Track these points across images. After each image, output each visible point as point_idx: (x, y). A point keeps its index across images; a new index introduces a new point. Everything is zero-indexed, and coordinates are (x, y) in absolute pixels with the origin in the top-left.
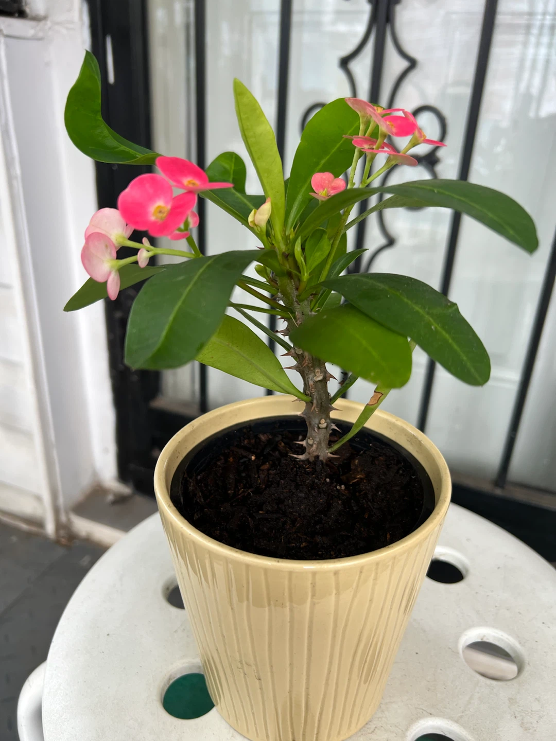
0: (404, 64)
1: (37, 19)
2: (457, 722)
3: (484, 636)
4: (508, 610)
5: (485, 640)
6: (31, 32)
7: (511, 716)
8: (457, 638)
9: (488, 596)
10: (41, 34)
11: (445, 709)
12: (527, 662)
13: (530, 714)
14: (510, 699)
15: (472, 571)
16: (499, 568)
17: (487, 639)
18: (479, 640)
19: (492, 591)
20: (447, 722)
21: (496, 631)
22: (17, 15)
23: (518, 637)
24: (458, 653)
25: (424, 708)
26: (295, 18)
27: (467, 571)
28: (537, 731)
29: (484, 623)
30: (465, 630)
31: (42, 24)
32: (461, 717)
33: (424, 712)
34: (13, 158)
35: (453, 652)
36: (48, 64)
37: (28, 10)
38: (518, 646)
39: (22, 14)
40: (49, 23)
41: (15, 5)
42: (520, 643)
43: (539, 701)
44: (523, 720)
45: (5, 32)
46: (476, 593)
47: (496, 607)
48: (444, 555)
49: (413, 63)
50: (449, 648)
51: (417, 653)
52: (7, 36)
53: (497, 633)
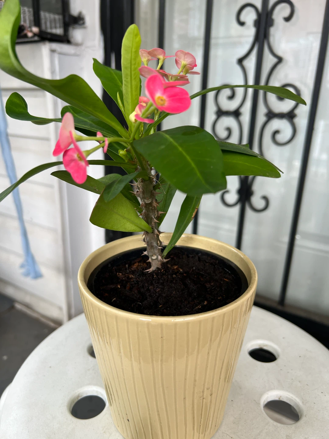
0: (275, 60)
1: (77, 45)
3: (281, 396)
4: (300, 382)
5: (281, 399)
6: (73, 52)
8: (261, 395)
9: (288, 372)
10: (78, 53)
12: (305, 415)
14: (287, 436)
15: (281, 356)
16: (300, 357)
17: (283, 399)
18: (277, 399)
19: (292, 370)
21: (289, 394)
22: (66, 42)
23: (303, 399)
24: (259, 404)
25: (228, 434)
26: (213, 41)
27: (279, 356)
29: (282, 388)
30: (268, 390)
31: (79, 47)
33: (228, 436)
35: (256, 403)
36: (81, 69)
37: (72, 40)
38: (301, 404)
39: (69, 42)
40: (83, 48)
41: (66, 38)
42: (303, 403)
45: (59, 51)
46: (281, 370)
47: (292, 379)
48: (266, 346)
49: (280, 60)
50: (254, 400)
51: (232, 401)
52: (60, 54)
53: (289, 396)
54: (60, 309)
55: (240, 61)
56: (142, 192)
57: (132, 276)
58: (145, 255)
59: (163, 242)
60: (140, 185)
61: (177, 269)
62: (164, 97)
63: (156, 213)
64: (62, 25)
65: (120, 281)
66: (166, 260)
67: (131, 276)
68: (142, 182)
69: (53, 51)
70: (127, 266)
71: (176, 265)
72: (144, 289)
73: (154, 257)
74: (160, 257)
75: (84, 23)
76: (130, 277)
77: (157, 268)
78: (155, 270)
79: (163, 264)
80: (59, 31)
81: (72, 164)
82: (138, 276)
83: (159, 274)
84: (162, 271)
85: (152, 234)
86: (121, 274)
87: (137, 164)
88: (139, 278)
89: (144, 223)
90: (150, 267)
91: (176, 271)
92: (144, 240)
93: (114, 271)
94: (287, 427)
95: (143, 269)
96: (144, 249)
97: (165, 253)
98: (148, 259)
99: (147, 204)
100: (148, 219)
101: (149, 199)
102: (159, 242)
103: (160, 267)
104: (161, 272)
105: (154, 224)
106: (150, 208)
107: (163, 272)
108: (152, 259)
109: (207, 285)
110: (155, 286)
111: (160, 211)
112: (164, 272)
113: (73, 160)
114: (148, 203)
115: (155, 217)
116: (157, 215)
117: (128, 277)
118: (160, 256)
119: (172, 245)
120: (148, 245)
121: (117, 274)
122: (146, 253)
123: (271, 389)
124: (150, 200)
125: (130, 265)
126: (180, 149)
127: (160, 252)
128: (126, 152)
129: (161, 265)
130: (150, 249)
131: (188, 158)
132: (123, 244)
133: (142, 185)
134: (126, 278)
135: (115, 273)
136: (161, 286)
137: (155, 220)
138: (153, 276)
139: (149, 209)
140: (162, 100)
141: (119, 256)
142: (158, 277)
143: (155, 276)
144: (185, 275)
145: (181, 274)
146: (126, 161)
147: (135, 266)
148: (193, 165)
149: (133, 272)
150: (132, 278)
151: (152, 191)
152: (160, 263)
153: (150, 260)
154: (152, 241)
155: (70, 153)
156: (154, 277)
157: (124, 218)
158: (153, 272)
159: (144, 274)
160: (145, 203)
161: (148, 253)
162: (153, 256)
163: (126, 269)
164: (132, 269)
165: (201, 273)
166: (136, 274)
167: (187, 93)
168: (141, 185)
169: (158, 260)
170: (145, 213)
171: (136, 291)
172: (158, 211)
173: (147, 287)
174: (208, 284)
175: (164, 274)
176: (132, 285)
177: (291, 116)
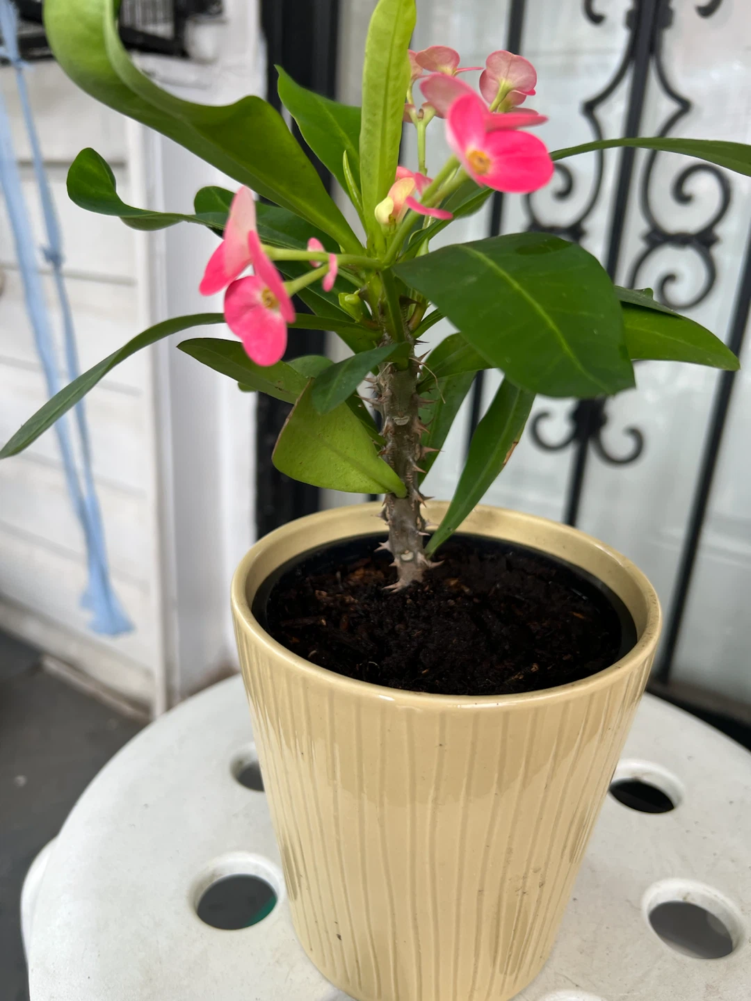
0: (674, 107)
1: (203, 62)
3: (688, 894)
4: (733, 861)
5: (690, 900)
6: (193, 78)
8: (643, 888)
9: (705, 838)
10: (206, 79)
11: (601, 983)
12: (747, 938)
14: (708, 987)
15: (686, 800)
16: (731, 802)
17: (693, 899)
18: (679, 899)
19: (713, 833)
21: (708, 887)
22: (177, 55)
23: (741, 900)
24: (639, 909)
25: (567, 976)
27: (680, 799)
29: (692, 875)
30: (659, 879)
31: (208, 68)
33: (568, 981)
35: (633, 906)
37: (192, 50)
38: (738, 913)
39: (184, 55)
40: (217, 68)
41: (176, 43)
42: (742, 910)
45: (160, 75)
46: (687, 831)
47: (715, 854)
48: (650, 774)
49: (685, 106)
50: (628, 901)
51: (575, 899)
52: (163, 81)
53: (709, 892)
54: (148, 674)
55: (590, 108)
56: (387, 399)
57: (352, 599)
58: (385, 551)
59: (428, 521)
60: (384, 380)
61: (456, 586)
62: (486, 154)
63: (417, 450)
64: (170, 14)
65: (322, 609)
66: (435, 565)
67: (350, 599)
68: (392, 372)
70: (338, 575)
71: (455, 577)
72: (383, 629)
73: (408, 557)
74: (420, 557)
75: (221, 13)
76: (347, 600)
77: (414, 582)
78: (410, 587)
79: (428, 573)
80: (163, 29)
81: (247, 316)
82: (366, 598)
83: (419, 595)
84: (427, 589)
85: (404, 501)
86: (324, 593)
87: (383, 328)
88: (368, 605)
89: (388, 474)
90: (395, 579)
91: (455, 591)
92: (384, 515)
93: (309, 585)
94: (707, 965)
95: (379, 584)
96: (383, 537)
97: (433, 546)
98: (393, 561)
99: (399, 426)
100: (398, 464)
101: (405, 414)
102: (419, 521)
103: (420, 579)
104: (423, 592)
105: (411, 477)
106: (405, 437)
107: (428, 591)
108: (402, 561)
109: (532, 627)
110: (410, 624)
111: (427, 446)
112: (432, 591)
113: (251, 306)
114: (401, 424)
115: (414, 460)
116: (419, 455)
117: (343, 601)
118: (422, 553)
119: (449, 529)
120: (393, 526)
121: (314, 592)
122: (385, 546)
123: (665, 876)
124: (406, 419)
125: (345, 574)
126: (516, 286)
127: (421, 544)
128: (358, 297)
129: (423, 575)
130: (397, 537)
131: (539, 308)
132: (329, 523)
133: (391, 379)
134: (338, 604)
135: (311, 590)
136: (423, 626)
137: (415, 466)
138: (405, 599)
139: (403, 439)
140: (481, 160)
141: (319, 552)
142: (415, 603)
143: (409, 601)
144: (476, 600)
145: (469, 598)
146: (358, 320)
147: (358, 576)
148: (551, 324)
149: (353, 591)
150: (352, 604)
151: (412, 397)
152: (420, 570)
153: (397, 562)
154: (404, 518)
155: (245, 288)
156: (405, 603)
157: (347, 459)
158: (405, 590)
159: (380, 596)
160: (395, 425)
161: (392, 545)
162: (404, 553)
163: (336, 583)
164: (351, 583)
165: (517, 596)
166: (361, 595)
167: (541, 146)
168: (387, 381)
169: (416, 564)
170: (392, 449)
171: (364, 635)
172: (421, 447)
173: (390, 627)
174: (535, 625)
175: (429, 598)
176: (353, 618)
177: (704, 240)
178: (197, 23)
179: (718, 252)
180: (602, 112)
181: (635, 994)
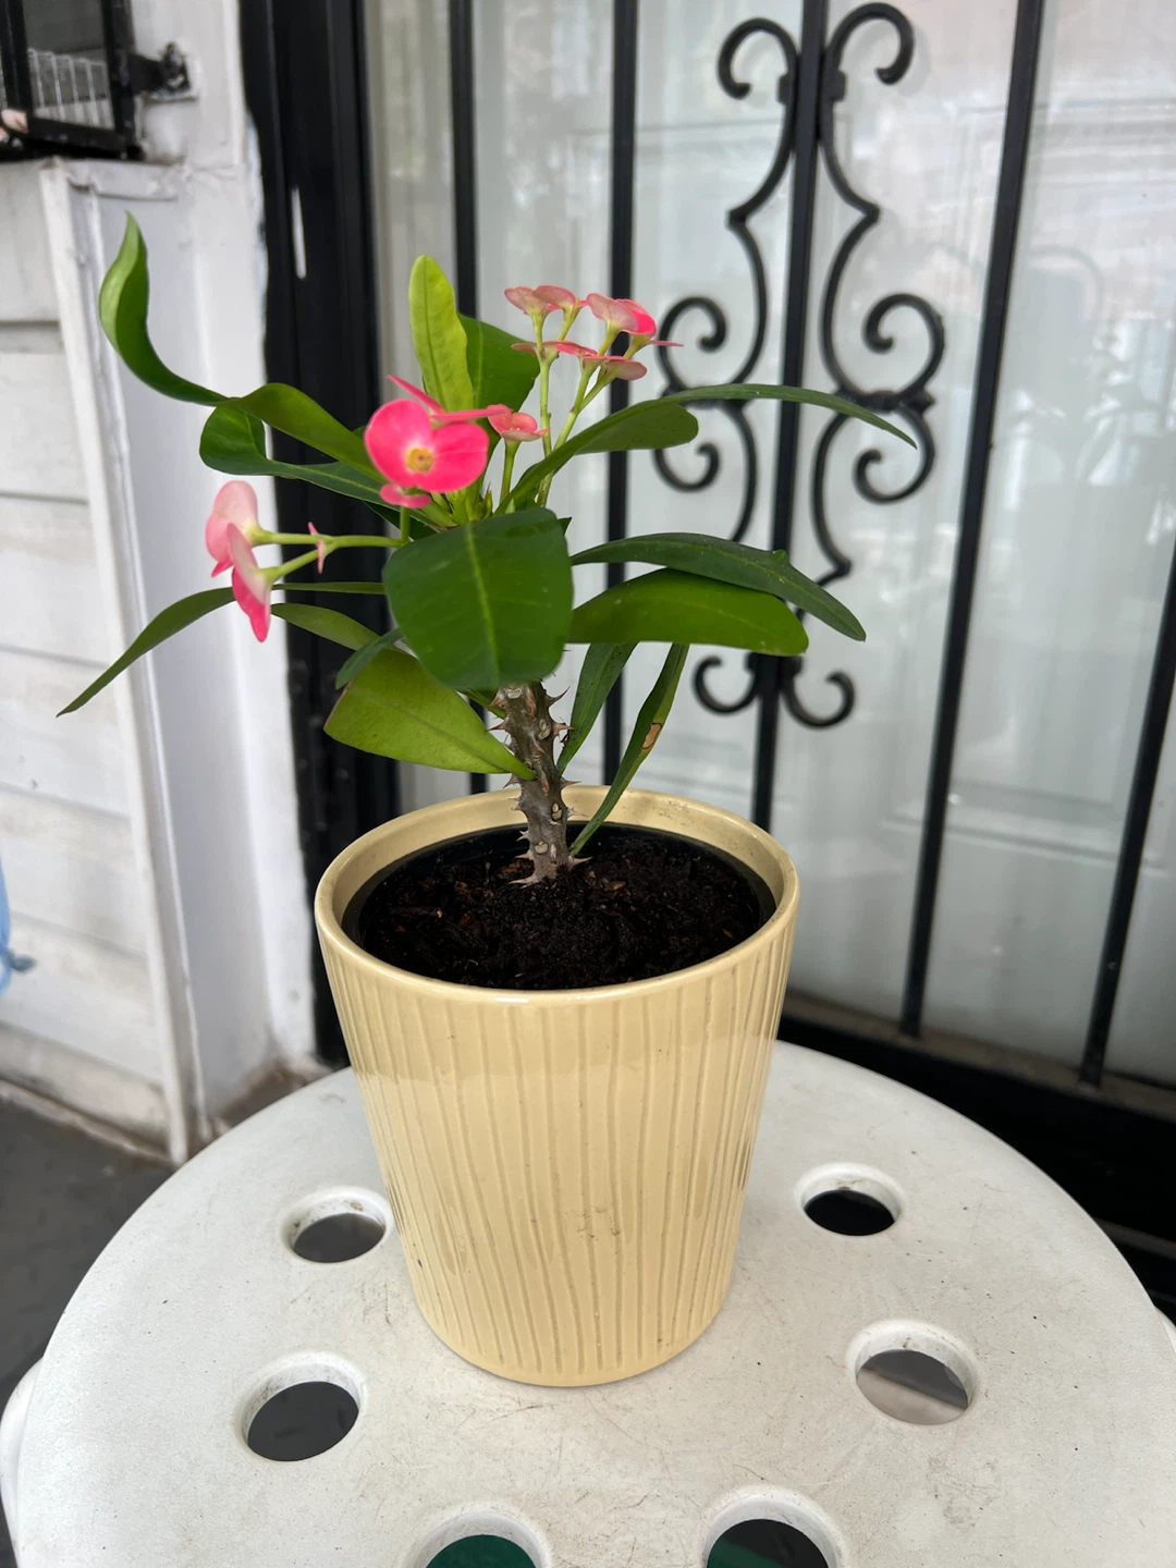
0: (855, 216)
1: (164, 162)
2: (812, 1497)
3: (910, 1339)
4: (965, 1288)
5: (910, 1347)
6: (151, 187)
7: (929, 1493)
8: (850, 1337)
9: (929, 1261)
10: (170, 191)
11: (793, 1471)
12: (983, 1390)
13: (968, 1492)
14: (932, 1461)
15: (907, 1212)
16: (965, 1208)
17: (915, 1345)
18: (900, 1348)
19: (940, 1253)
20: (793, 1496)
21: (932, 1328)
22: (124, 155)
23: (976, 1341)
24: (844, 1366)
25: (749, 1467)
26: (642, 139)
27: (899, 1211)
28: (977, 1525)
29: (911, 1311)
30: (870, 1323)
31: (172, 171)
32: (823, 1488)
33: (749, 1474)
34: (115, 423)
35: (834, 1364)
36: (185, 246)
37: (145, 146)
38: (971, 1358)
39: (135, 154)
40: (187, 169)
41: (122, 139)
42: (977, 1354)
43: (993, 1468)
44: (951, 1502)
45: (100, 188)
46: (908, 1254)
47: (942, 1282)
48: (862, 1181)
49: (871, 214)
50: (828, 1357)
51: (759, 1364)
52: (103, 196)
53: (936, 1334)
55: (738, 219)
64: (105, 87)
69: (81, 190)
75: (186, 85)
80: (96, 113)
94: (930, 1432)
105: (537, 757)
123: (877, 1318)
177: (914, 401)
178: (149, 103)
179: (932, 416)
180: (755, 223)
181: (837, 1481)
